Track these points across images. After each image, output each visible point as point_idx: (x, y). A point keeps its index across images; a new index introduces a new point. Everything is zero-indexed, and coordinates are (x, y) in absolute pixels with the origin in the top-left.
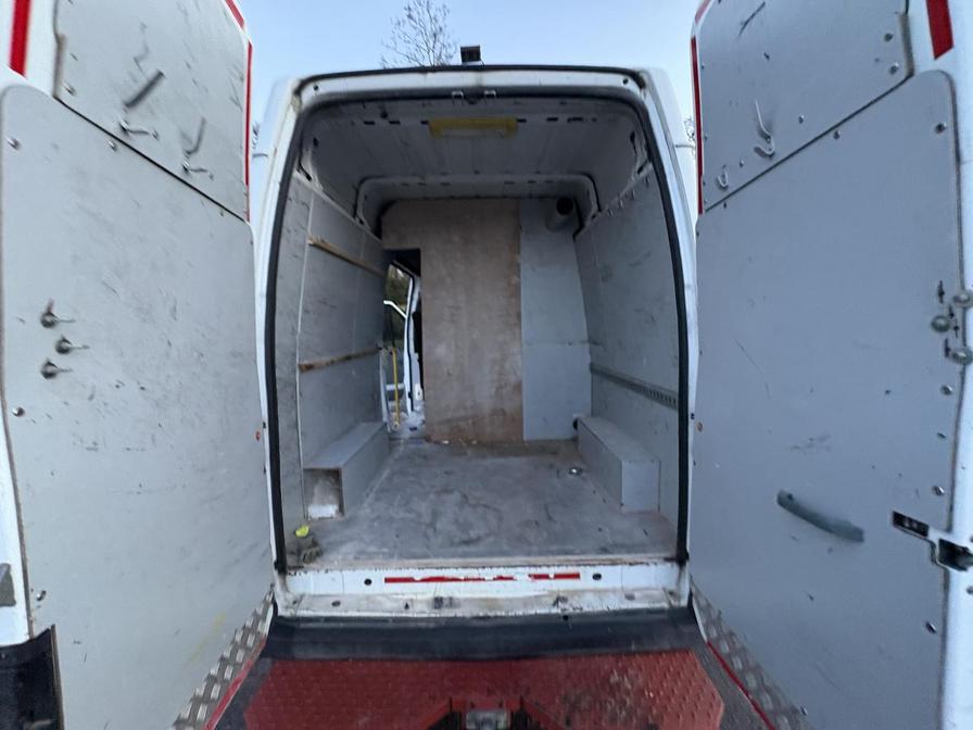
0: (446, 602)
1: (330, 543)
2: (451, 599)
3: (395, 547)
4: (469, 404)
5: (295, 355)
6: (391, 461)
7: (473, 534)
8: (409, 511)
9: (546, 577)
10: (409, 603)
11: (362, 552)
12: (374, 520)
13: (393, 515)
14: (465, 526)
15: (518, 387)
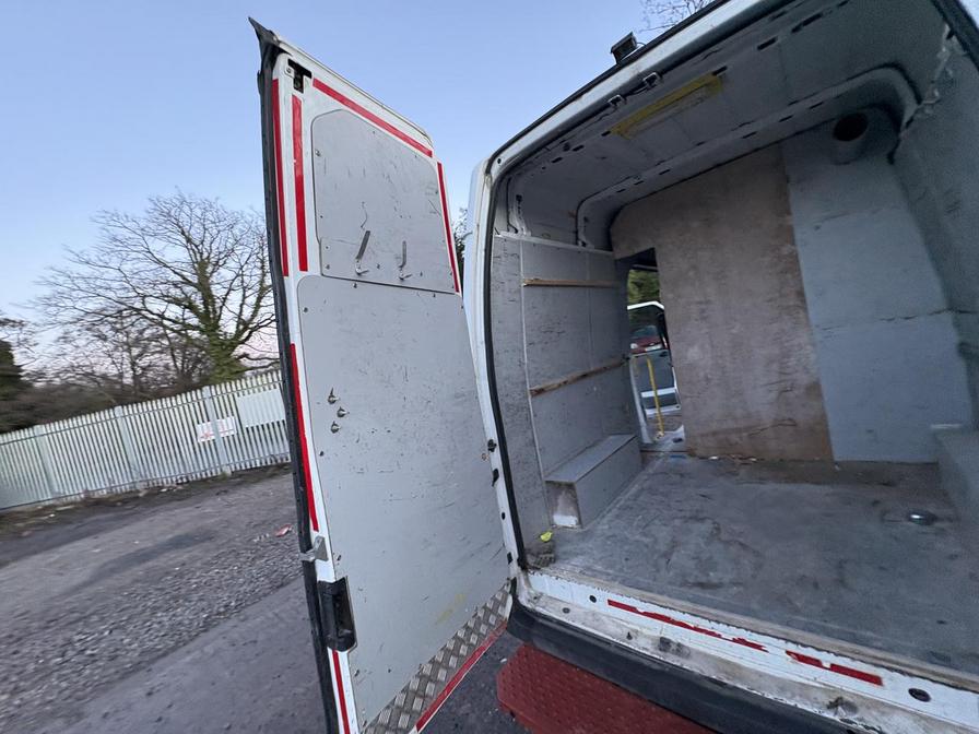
0: (674, 647)
1: (565, 553)
2: (679, 645)
3: (621, 570)
4: (739, 412)
5: (525, 383)
6: (642, 476)
7: (713, 577)
8: (645, 535)
9: (817, 663)
10: (632, 634)
11: (589, 568)
12: (608, 538)
13: (629, 536)
14: (706, 564)
15: (814, 389)
